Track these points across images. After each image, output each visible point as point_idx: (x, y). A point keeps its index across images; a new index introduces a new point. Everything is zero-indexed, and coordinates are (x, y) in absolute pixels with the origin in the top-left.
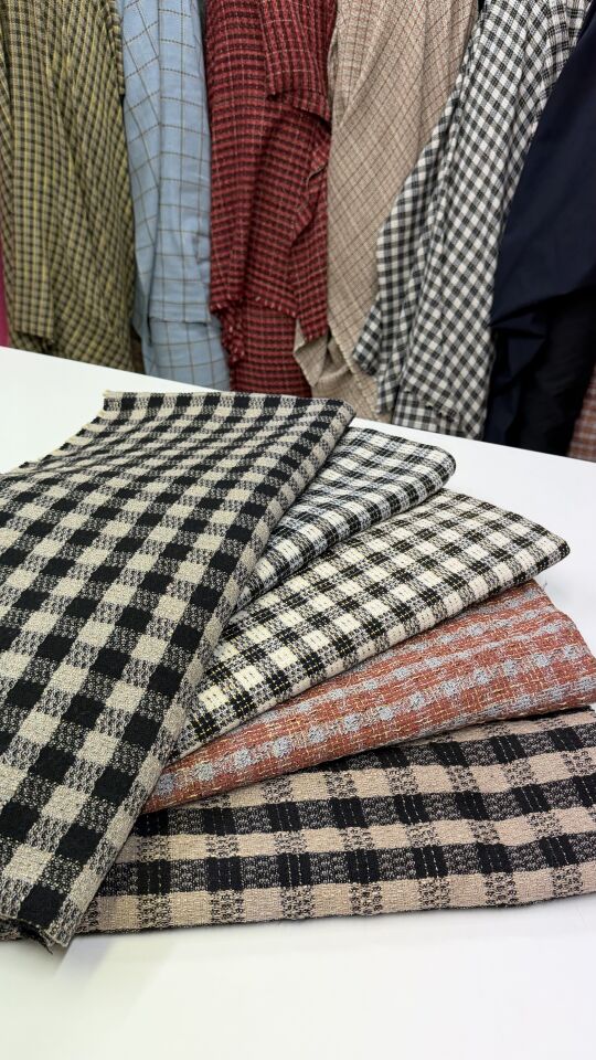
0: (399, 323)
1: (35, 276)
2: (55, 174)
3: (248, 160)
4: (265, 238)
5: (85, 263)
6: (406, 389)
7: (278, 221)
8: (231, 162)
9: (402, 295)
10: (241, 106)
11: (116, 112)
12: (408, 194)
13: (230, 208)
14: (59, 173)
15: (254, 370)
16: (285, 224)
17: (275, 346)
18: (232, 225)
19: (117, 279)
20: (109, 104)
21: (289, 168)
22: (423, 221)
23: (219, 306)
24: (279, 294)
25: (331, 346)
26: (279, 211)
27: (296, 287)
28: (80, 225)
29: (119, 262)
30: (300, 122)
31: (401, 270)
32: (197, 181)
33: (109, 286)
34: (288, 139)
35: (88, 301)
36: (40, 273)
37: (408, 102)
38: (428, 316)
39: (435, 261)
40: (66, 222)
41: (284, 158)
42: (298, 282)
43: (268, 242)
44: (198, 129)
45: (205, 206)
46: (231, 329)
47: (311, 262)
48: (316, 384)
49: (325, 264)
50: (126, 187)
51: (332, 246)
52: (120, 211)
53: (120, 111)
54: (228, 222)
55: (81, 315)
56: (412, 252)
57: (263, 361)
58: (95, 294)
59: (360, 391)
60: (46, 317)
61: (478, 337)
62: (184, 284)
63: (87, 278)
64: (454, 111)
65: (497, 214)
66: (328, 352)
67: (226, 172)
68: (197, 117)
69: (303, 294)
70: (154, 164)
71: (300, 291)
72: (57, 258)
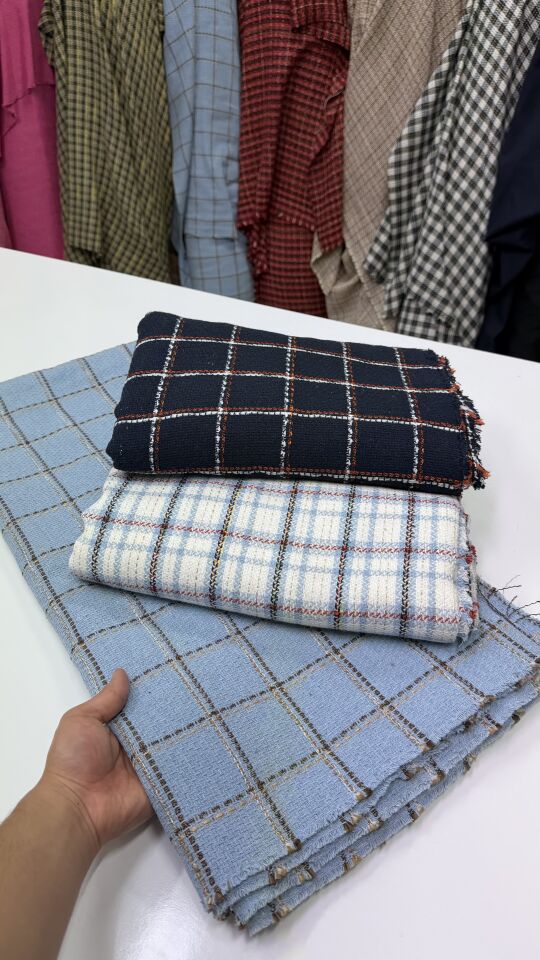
0: (406, 235)
1: (85, 197)
2: (103, 106)
3: (274, 89)
4: (288, 159)
5: (129, 185)
6: (409, 297)
7: (300, 143)
8: (258, 91)
9: (411, 209)
10: (269, 39)
11: (157, 48)
12: (419, 114)
13: (257, 134)
14: (106, 104)
15: (275, 282)
16: (306, 146)
17: (295, 260)
18: (259, 150)
19: (156, 199)
20: (151, 40)
21: (311, 94)
22: (431, 140)
23: (245, 223)
24: (300, 210)
25: (345, 257)
26: (300, 135)
27: (315, 203)
28: (124, 151)
29: (158, 184)
30: (322, 52)
31: (410, 186)
32: (228, 110)
33: (149, 206)
34: (311, 67)
35: (130, 219)
36: (90, 194)
37: (421, 28)
38: (431, 229)
39: (439, 179)
40: (112, 148)
41: (306, 84)
42: (317, 199)
43: (291, 164)
44: (229, 61)
45: (235, 131)
46: (255, 244)
47: (328, 180)
48: (330, 293)
49: (341, 182)
50: (165, 116)
51: (347, 164)
52: (160, 139)
53: (160, 46)
54: (255, 147)
55: (124, 232)
56: (420, 170)
57: (283, 274)
58: (136, 213)
59: (369, 300)
60: (95, 233)
61: (477, 249)
62: (215, 204)
63: (130, 198)
64: (463, 35)
65: (498, 134)
66: (342, 264)
67: (253, 101)
68: (228, 51)
69: (321, 209)
70: (189, 95)
71: (318, 207)
72: (105, 181)
